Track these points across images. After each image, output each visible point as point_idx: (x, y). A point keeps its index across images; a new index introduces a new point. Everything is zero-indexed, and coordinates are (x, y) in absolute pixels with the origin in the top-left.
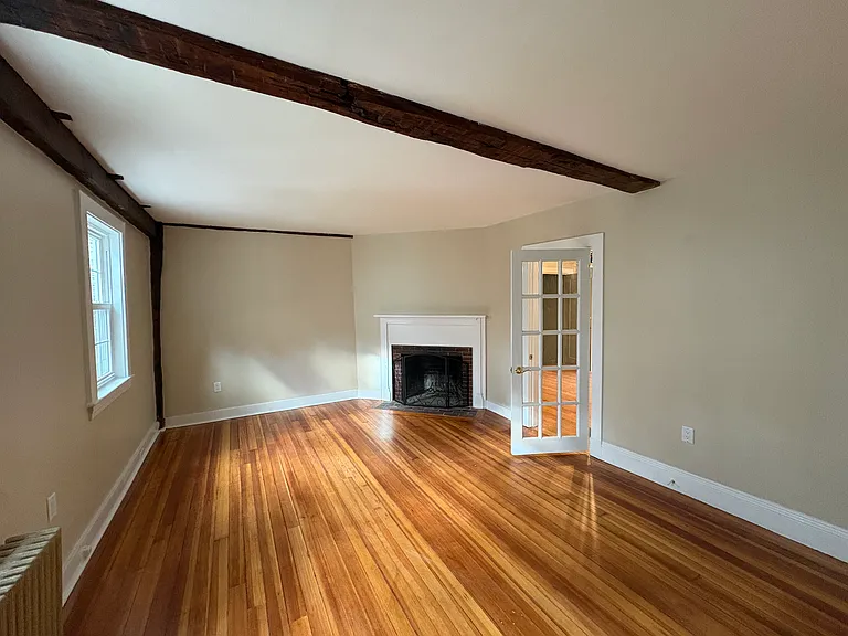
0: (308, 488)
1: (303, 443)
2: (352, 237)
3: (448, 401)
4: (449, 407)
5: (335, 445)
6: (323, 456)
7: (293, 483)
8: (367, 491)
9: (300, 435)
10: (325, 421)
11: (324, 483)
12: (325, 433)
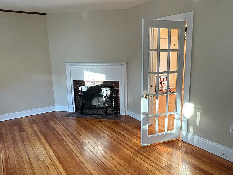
0: (15, 168)
1: (18, 139)
2: (46, 14)
3: (106, 111)
4: (107, 115)
5: (37, 140)
6: (29, 148)
7: (7, 166)
8: (52, 169)
9: (17, 134)
10: (33, 125)
11: (26, 165)
12: (32, 132)
